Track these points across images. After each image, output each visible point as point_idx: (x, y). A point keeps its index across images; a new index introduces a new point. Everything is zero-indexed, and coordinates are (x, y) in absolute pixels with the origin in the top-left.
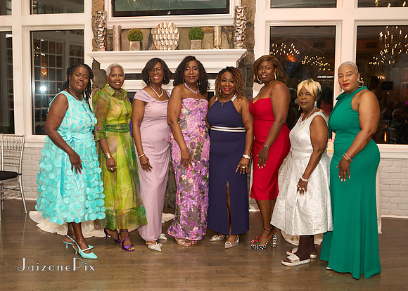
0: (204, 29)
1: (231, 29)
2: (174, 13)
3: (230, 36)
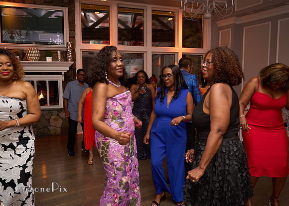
1: (65, 52)
2: (36, 43)
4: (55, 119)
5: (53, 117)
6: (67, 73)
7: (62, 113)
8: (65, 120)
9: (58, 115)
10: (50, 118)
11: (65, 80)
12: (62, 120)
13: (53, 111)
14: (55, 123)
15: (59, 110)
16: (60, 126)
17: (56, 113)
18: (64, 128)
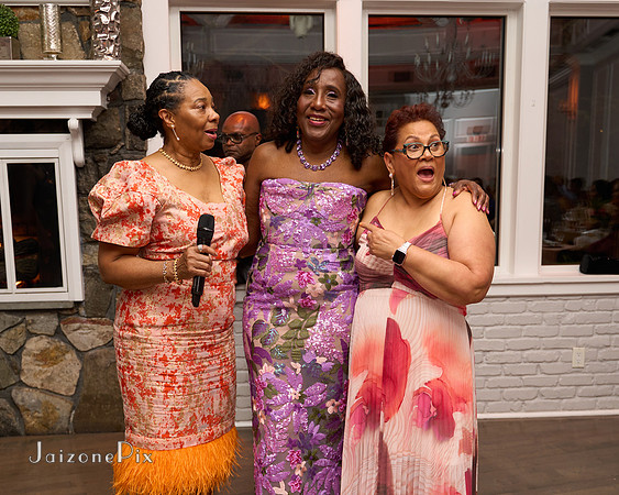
0: (22, 12)
1: (85, 13)
3: (86, 30)
4: (44, 357)
5: (34, 345)
6: (99, 127)
7: (78, 324)
8: (94, 358)
9: (58, 333)
10: (22, 347)
11: (90, 161)
12: (80, 358)
13: (35, 317)
14: (43, 376)
15: (64, 312)
16: (69, 389)
17: (48, 323)
18: (87, 398)
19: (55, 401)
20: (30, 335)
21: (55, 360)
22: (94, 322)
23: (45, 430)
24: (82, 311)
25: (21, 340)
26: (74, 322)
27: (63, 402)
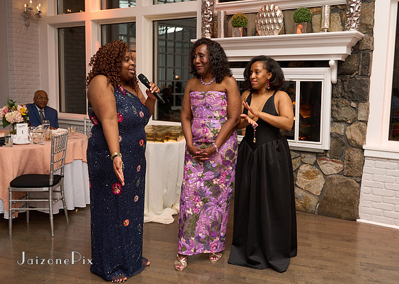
1: (344, 7)
3: (344, 16)
4: (307, 174)
5: (304, 168)
6: (346, 64)
7: (325, 161)
8: (331, 179)
9: (316, 164)
10: (298, 169)
11: (340, 81)
12: (325, 178)
13: (306, 155)
14: (306, 184)
15: (320, 155)
16: (317, 192)
17: (311, 159)
18: (325, 198)
19: (311, 197)
20: (303, 163)
21: (312, 177)
22: (333, 161)
23: (304, 210)
24: (328, 155)
25: (298, 165)
26: (324, 160)
27: (314, 198)
